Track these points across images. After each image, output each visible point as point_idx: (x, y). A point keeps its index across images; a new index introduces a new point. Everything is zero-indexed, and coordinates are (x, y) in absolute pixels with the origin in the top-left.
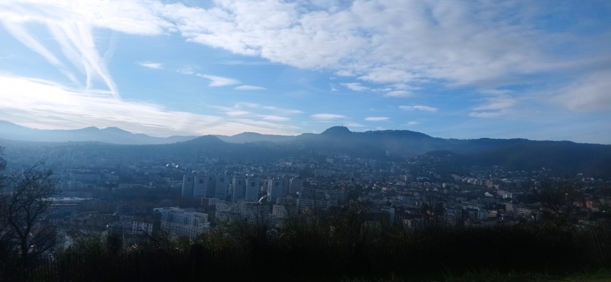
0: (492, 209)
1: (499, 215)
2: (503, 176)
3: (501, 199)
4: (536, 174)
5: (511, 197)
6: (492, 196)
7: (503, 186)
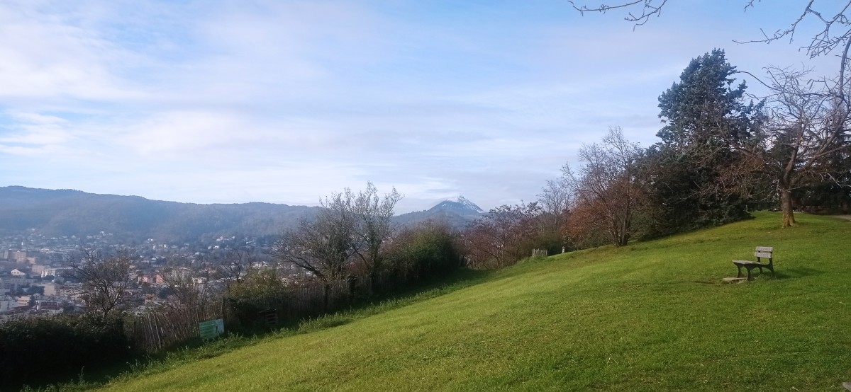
0: (21, 294)
1: (32, 303)
2: (44, 243)
3: (39, 279)
4: (92, 240)
5: (53, 274)
6: (23, 274)
7: (42, 259)
